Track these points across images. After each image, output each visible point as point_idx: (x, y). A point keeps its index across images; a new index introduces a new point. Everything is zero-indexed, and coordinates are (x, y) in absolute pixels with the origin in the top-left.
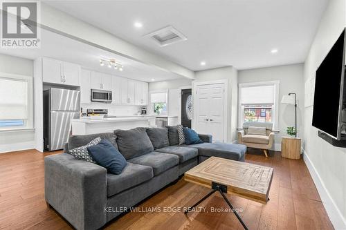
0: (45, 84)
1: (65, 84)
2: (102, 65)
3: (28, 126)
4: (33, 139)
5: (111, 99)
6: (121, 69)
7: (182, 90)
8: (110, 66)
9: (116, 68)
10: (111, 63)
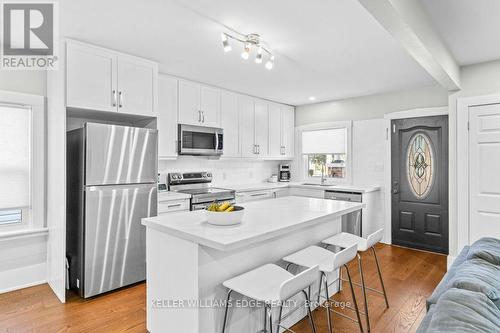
0: (72, 114)
1: (121, 111)
2: (227, 49)
3: (32, 227)
4: (43, 257)
5: (221, 147)
6: (269, 66)
7: (393, 122)
8: (245, 56)
9: (259, 61)
10: (250, 46)
